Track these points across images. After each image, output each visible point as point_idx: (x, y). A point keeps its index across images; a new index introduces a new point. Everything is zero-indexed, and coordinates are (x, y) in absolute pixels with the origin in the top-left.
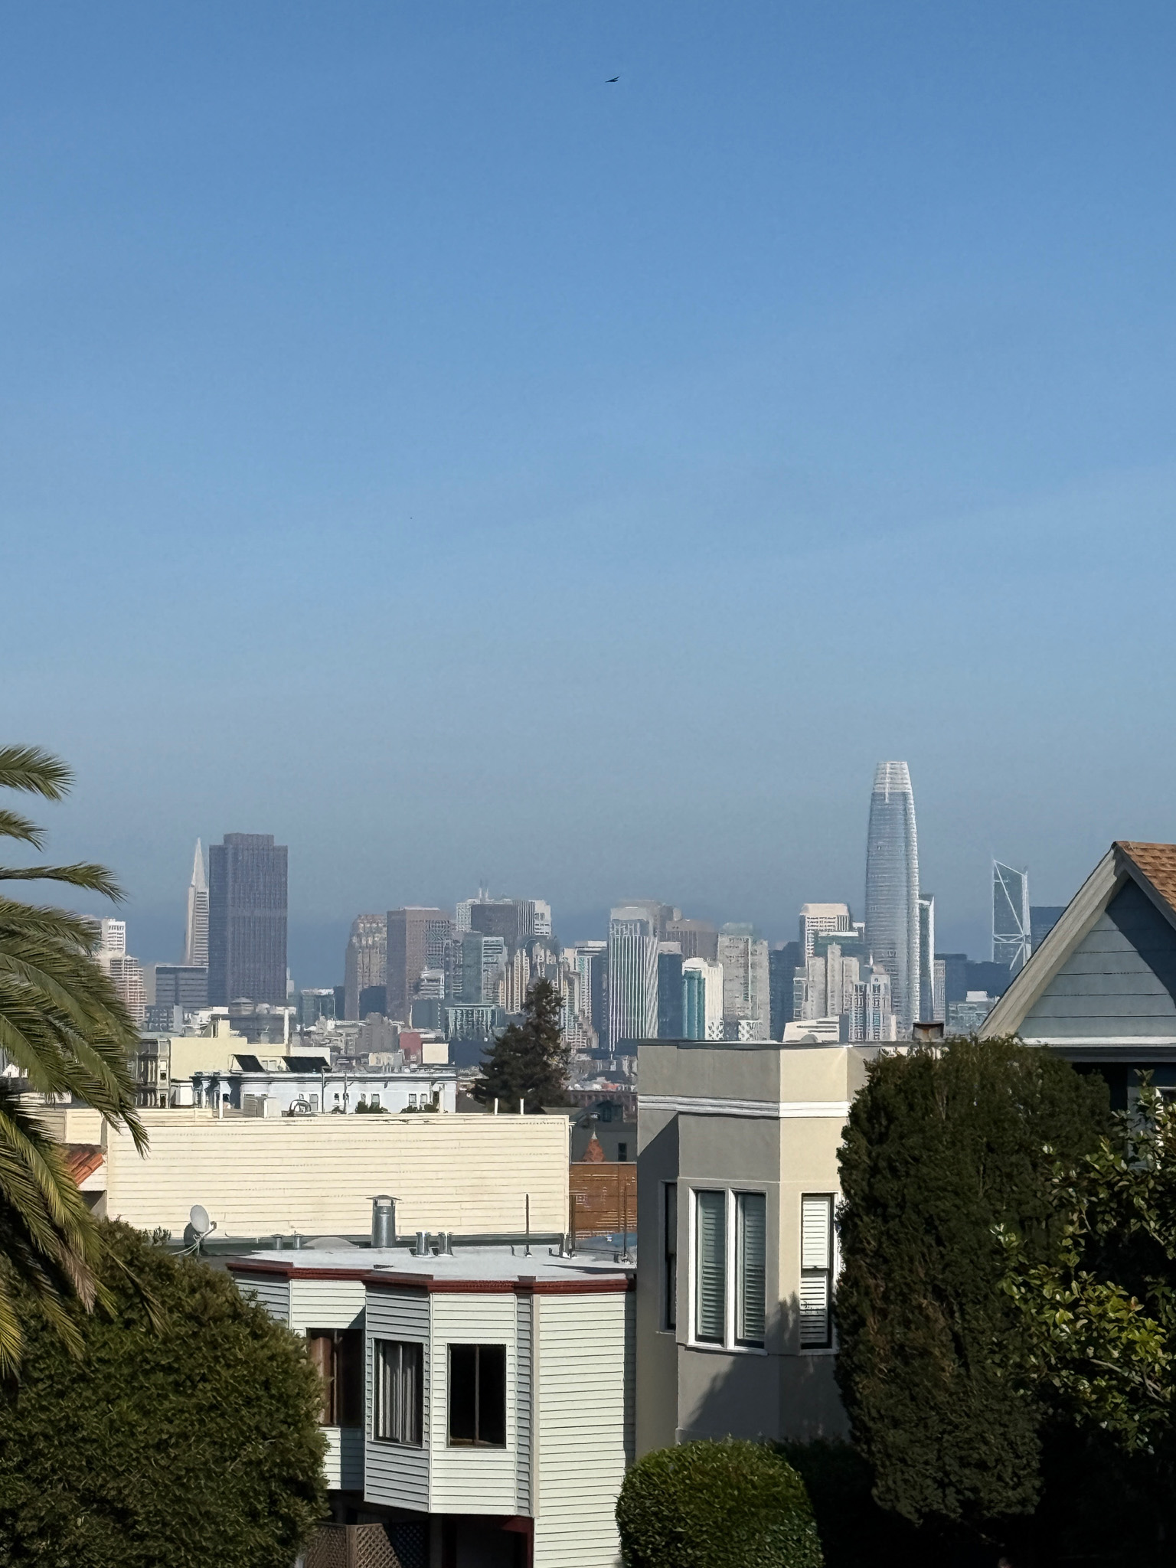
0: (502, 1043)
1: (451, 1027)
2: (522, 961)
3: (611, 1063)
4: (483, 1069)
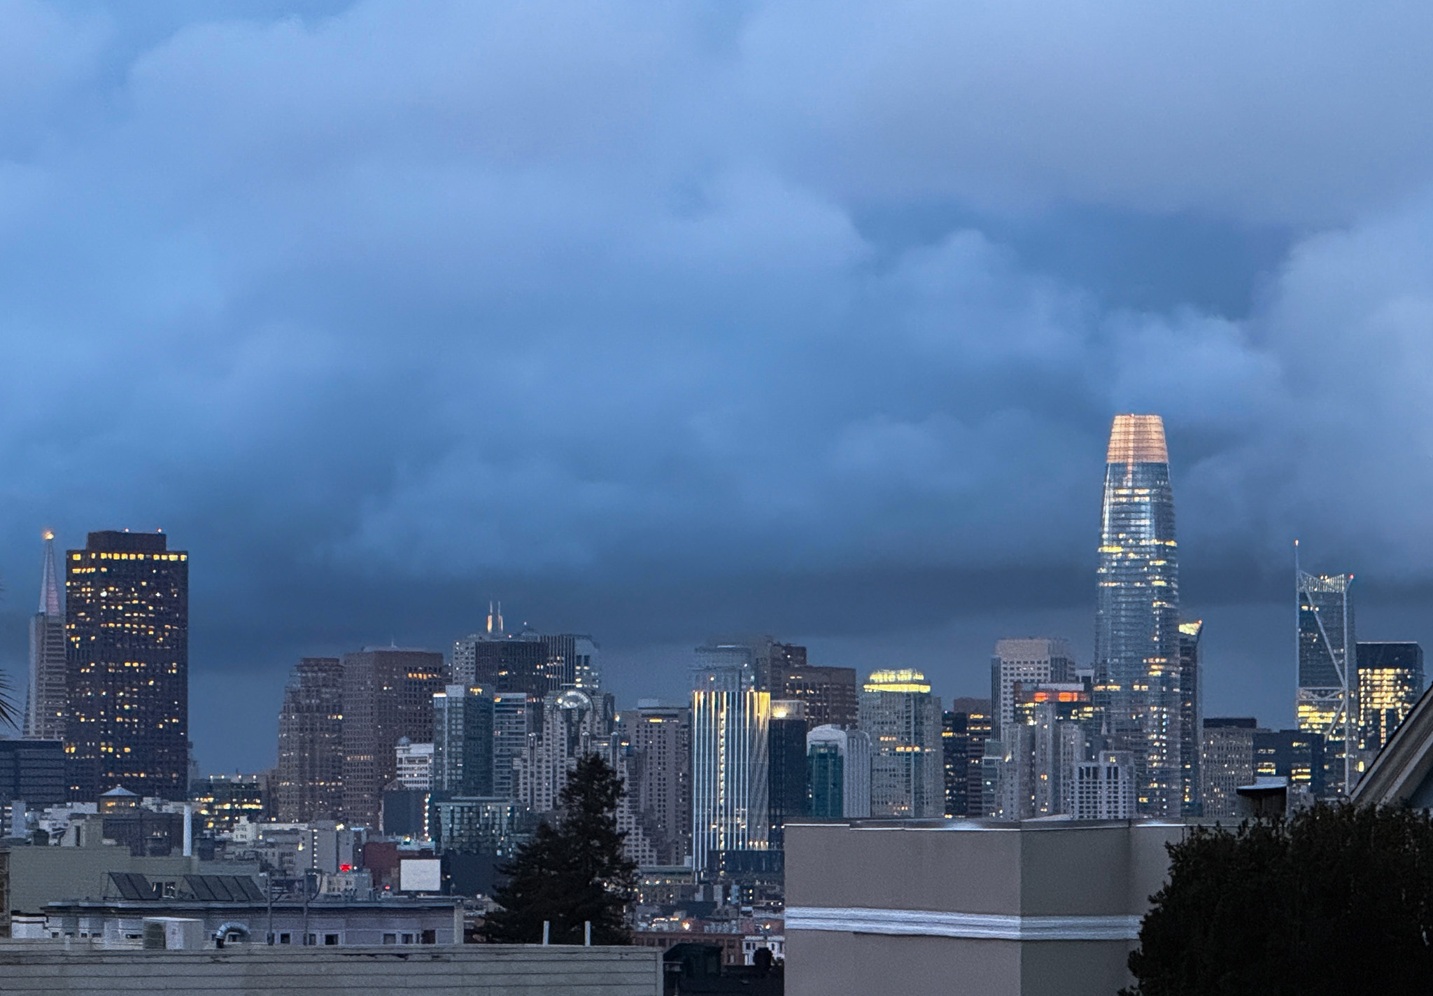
0: (529, 855)
1: (445, 834)
2: (554, 731)
3: (697, 890)
4: (495, 899)
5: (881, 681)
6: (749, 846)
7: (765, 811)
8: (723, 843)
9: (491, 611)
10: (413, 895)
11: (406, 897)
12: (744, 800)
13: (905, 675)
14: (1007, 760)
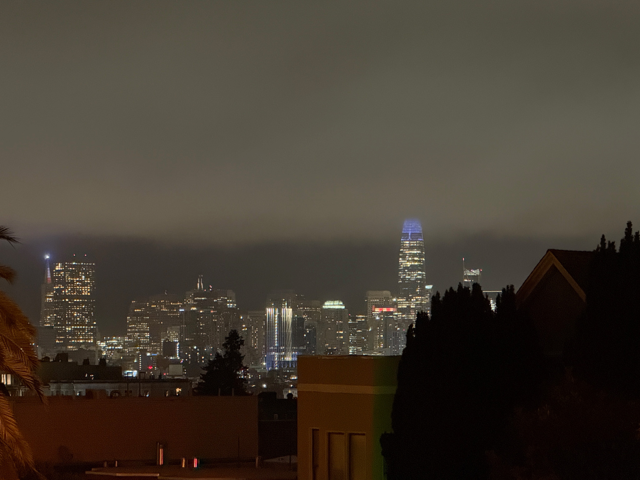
4: (201, 378)
5: (328, 305)
6: (285, 360)
7: (290, 348)
8: (277, 358)
9: (199, 282)
10: (173, 376)
11: (171, 377)
12: (283, 344)
13: (336, 302)
14: (370, 330)
